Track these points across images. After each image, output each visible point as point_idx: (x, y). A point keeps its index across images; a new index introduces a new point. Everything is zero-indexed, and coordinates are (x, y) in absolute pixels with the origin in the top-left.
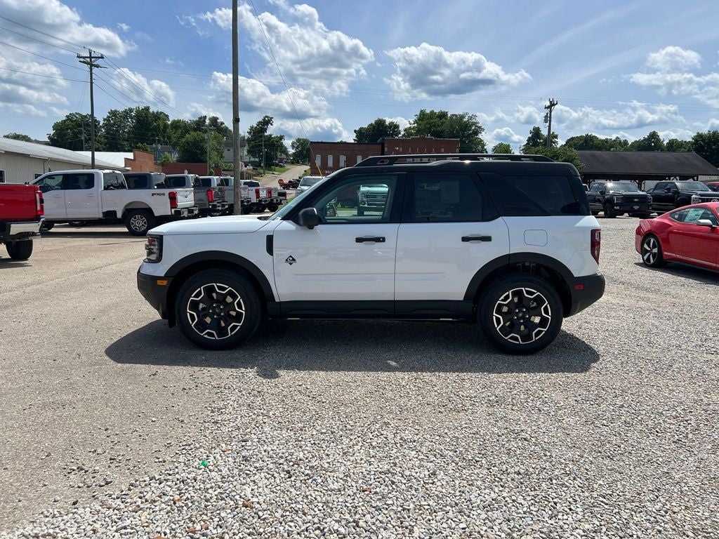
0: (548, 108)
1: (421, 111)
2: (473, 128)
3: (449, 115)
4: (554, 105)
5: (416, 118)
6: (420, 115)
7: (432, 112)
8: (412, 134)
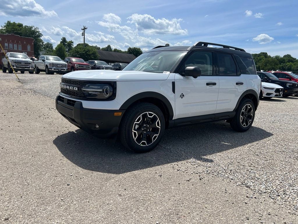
0: (83, 29)
1: (8, 21)
2: (37, 34)
3: (24, 26)
4: (86, 29)
5: (5, 25)
6: (8, 23)
7: (14, 23)
8: (3, 33)
